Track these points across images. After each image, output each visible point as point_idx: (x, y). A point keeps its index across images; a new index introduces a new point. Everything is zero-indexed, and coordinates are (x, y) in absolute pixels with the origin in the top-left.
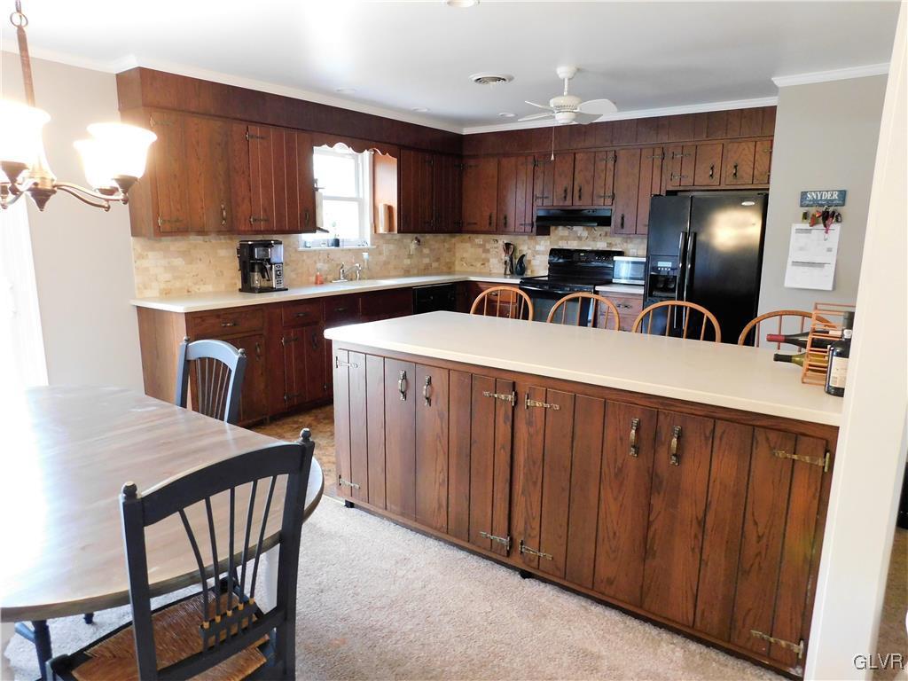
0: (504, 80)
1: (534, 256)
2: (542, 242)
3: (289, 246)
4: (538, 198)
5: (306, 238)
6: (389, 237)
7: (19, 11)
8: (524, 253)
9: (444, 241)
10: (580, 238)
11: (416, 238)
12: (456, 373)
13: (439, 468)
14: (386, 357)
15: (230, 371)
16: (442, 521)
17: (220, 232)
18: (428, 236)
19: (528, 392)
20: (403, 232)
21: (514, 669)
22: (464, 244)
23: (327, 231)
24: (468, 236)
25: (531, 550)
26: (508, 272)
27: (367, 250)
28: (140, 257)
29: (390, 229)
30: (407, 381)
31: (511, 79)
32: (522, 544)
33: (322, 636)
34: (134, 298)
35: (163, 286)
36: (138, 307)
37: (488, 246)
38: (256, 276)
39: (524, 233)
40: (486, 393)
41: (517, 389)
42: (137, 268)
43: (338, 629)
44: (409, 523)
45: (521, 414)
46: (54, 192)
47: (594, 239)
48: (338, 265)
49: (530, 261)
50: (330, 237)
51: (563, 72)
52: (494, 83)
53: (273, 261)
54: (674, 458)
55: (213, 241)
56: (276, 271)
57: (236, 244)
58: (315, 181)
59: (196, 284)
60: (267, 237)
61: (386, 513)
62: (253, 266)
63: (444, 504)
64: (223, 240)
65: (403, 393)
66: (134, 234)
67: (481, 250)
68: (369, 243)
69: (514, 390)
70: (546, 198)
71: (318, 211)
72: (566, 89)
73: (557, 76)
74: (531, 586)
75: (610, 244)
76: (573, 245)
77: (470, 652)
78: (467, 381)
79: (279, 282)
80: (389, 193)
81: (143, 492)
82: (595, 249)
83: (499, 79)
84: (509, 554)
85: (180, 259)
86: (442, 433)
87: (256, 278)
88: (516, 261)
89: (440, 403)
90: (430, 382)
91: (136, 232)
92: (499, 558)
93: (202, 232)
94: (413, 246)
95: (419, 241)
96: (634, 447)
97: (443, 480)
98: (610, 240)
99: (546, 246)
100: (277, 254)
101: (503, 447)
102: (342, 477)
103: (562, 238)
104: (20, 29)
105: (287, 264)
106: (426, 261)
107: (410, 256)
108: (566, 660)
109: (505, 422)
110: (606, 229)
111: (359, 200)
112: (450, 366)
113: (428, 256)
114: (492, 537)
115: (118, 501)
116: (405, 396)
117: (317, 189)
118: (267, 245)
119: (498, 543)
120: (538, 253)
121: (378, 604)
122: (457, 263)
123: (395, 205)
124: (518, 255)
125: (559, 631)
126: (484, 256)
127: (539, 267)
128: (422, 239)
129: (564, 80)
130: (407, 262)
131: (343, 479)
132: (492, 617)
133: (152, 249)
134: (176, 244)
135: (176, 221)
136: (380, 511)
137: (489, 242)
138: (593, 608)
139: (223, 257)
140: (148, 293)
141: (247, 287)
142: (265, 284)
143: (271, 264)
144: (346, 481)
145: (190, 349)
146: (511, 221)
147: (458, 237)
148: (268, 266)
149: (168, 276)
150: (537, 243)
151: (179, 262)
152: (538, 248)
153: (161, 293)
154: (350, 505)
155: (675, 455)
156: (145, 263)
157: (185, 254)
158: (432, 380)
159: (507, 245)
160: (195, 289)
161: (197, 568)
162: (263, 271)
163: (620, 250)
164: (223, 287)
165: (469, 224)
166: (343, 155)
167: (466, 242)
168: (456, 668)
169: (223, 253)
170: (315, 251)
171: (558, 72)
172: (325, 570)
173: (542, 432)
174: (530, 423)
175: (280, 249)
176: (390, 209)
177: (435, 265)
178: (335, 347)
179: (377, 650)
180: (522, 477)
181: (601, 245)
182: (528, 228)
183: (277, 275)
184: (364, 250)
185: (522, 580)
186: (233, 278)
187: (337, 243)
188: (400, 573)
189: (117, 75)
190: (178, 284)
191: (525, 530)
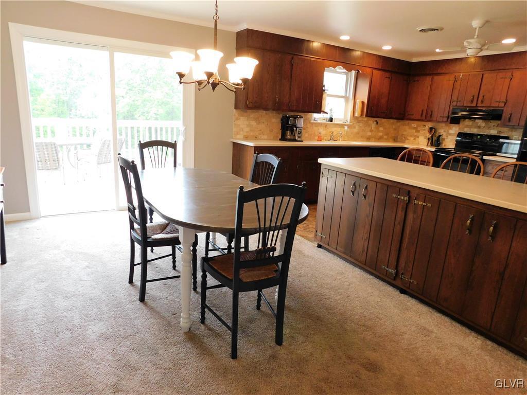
0: (437, 30)
1: (447, 136)
2: (454, 128)
3: (306, 119)
4: (454, 101)
5: (315, 115)
6: (360, 119)
7: (216, 14)
8: (441, 134)
9: (393, 123)
10: (479, 127)
11: (376, 121)
12: (380, 184)
13: (365, 232)
14: (347, 174)
15: (274, 168)
16: (363, 258)
17: (274, 110)
18: (383, 120)
19: (416, 196)
20: (369, 117)
21: (385, 325)
22: (405, 127)
23: (327, 113)
24: (408, 121)
25: (406, 278)
26: (429, 144)
27: (347, 125)
28: (237, 119)
29: (362, 115)
30: (355, 187)
31: (442, 29)
32: (402, 274)
33: (298, 291)
34: (232, 138)
35: (245, 134)
36: (233, 143)
37: (419, 129)
38: (288, 133)
39: (442, 122)
40: (394, 195)
41: (411, 194)
42: (235, 124)
43: (305, 291)
44: (347, 257)
45: (411, 208)
46: (219, 84)
47: (489, 128)
48: (331, 132)
49: (444, 139)
50: (328, 116)
51: (476, 23)
52: (431, 32)
53: (298, 126)
54: (490, 238)
55: (270, 114)
56: (299, 131)
57: (281, 116)
58: (324, 86)
59: (260, 134)
60: (297, 114)
61: (336, 251)
62: (288, 128)
63: (366, 250)
64: (274, 114)
65: (352, 192)
66: (235, 108)
67: (414, 131)
68: (349, 121)
69: (408, 195)
70: (460, 101)
71: (323, 102)
72: (476, 34)
73: (472, 26)
74: (404, 298)
75: (500, 132)
76: (474, 131)
77: (365, 313)
78: (385, 188)
79: (299, 137)
80: (363, 94)
81: (245, 190)
82: (489, 134)
83: (434, 30)
84: (395, 279)
85: (254, 122)
86: (369, 213)
87: (288, 134)
88: (435, 138)
89: (370, 198)
90: (366, 188)
91: (236, 107)
92: (389, 280)
93: (266, 109)
94: (374, 125)
95: (377, 123)
96: (468, 229)
97: (367, 238)
98: (500, 129)
99: (456, 131)
100: (301, 123)
101: (399, 223)
102: (318, 231)
103: (467, 126)
104: (216, 21)
105: (304, 129)
106: (381, 134)
107: (371, 131)
108: (413, 328)
109: (402, 211)
110: (499, 122)
111: (346, 98)
112: (378, 181)
113: (382, 131)
114: (387, 269)
115: (237, 191)
116: (353, 194)
117: (324, 90)
118: (295, 118)
119: (390, 272)
120: (450, 134)
121: (326, 286)
122: (399, 137)
123: (366, 101)
124: (437, 135)
125: (413, 317)
126: (416, 134)
127: (450, 143)
128: (379, 122)
129: (476, 29)
130: (370, 134)
131: (318, 233)
132: (380, 304)
133: (242, 116)
134: (253, 114)
135: (255, 103)
136: (334, 250)
137: (420, 126)
138: (435, 313)
139: (274, 121)
140: (238, 137)
141: (283, 138)
142: (292, 138)
143: (296, 128)
144: (319, 234)
145: (258, 157)
146: (435, 114)
147: (402, 122)
148: (295, 129)
149: (247, 129)
150: (451, 129)
151: (253, 123)
152: (451, 131)
153: (244, 137)
154: (320, 246)
155: (491, 236)
156: (239, 122)
157: (257, 120)
158: (368, 187)
159: (431, 129)
160: (259, 137)
161: (258, 227)
162: (292, 131)
163: (506, 136)
164: (272, 138)
165: (409, 115)
166: (340, 73)
167: (406, 126)
168: (357, 317)
169: (274, 120)
170: (319, 123)
171: (473, 24)
172: (304, 269)
173: (420, 217)
174: (415, 212)
175: (302, 120)
176: (363, 103)
177: (385, 137)
178: (322, 167)
179: (322, 302)
180: (407, 240)
181: (493, 132)
182: (445, 119)
183: (298, 133)
184: (345, 125)
185: (400, 294)
186: (277, 133)
187: (331, 120)
188: (338, 278)
189: (237, 32)
190: (252, 134)
191: (405, 266)
